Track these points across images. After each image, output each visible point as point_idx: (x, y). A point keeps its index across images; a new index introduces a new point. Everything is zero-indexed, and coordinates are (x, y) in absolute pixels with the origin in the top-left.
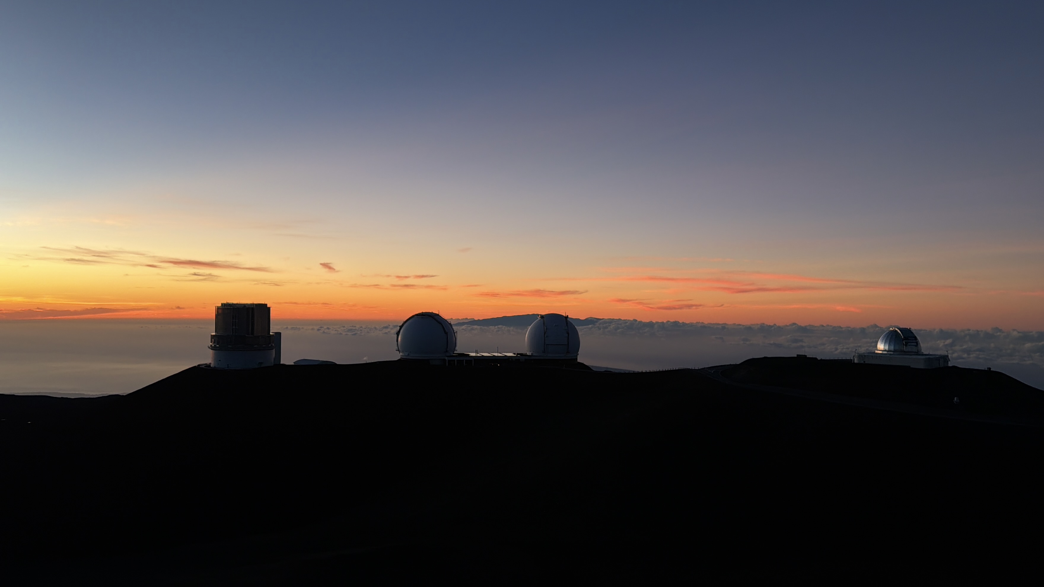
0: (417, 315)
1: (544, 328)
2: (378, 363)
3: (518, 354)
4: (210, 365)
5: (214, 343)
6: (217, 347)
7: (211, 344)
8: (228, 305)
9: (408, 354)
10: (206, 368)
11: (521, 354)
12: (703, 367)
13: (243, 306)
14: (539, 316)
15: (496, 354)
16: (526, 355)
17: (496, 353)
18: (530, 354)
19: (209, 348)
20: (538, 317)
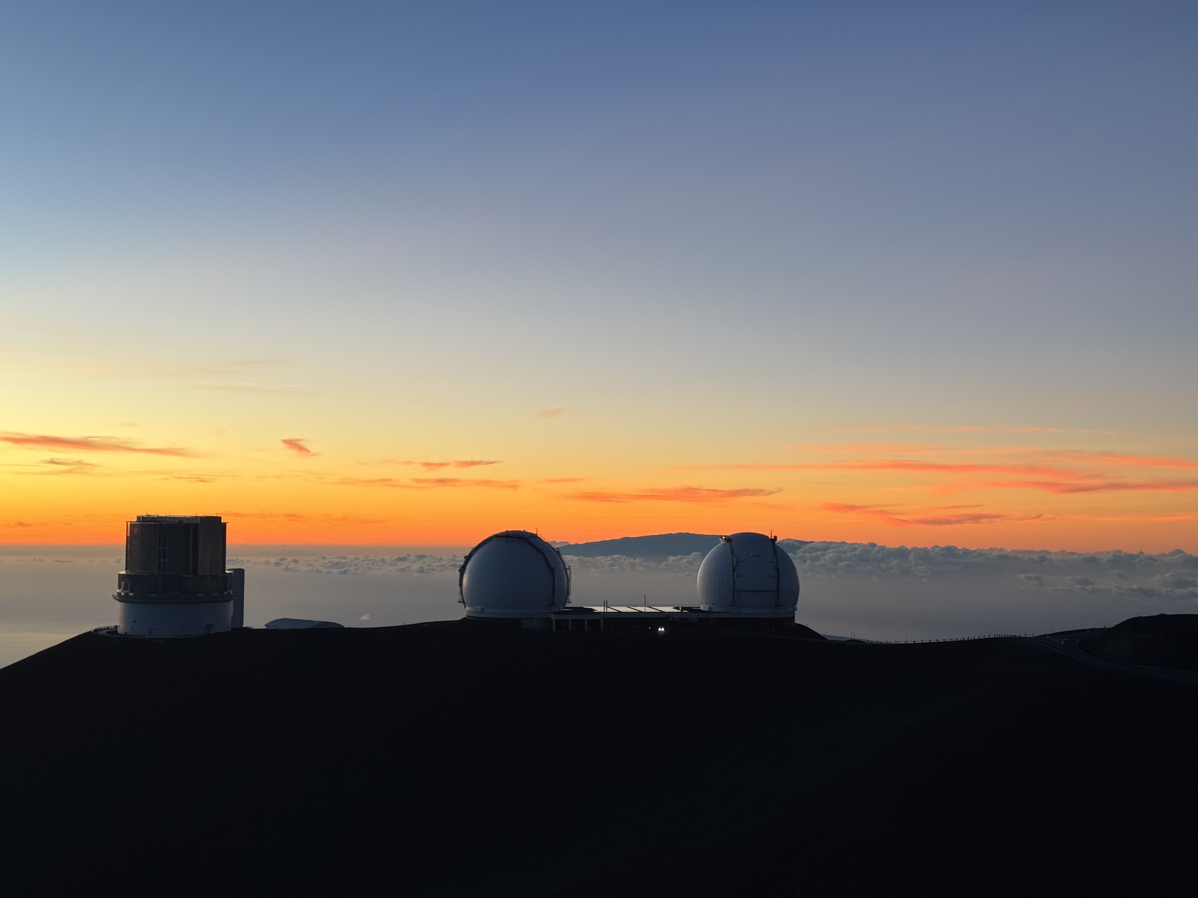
0: (497, 536)
1: (733, 560)
2: (425, 625)
3: (683, 608)
4: (117, 631)
5: (125, 589)
6: (131, 596)
7: (118, 591)
8: (150, 520)
9: (482, 609)
10: (110, 635)
11: (690, 609)
12: (1042, 633)
13: (177, 521)
14: (722, 538)
15: (642, 609)
16: (698, 611)
17: (641, 606)
18: (707, 609)
19: (115, 598)
20: (720, 539)
